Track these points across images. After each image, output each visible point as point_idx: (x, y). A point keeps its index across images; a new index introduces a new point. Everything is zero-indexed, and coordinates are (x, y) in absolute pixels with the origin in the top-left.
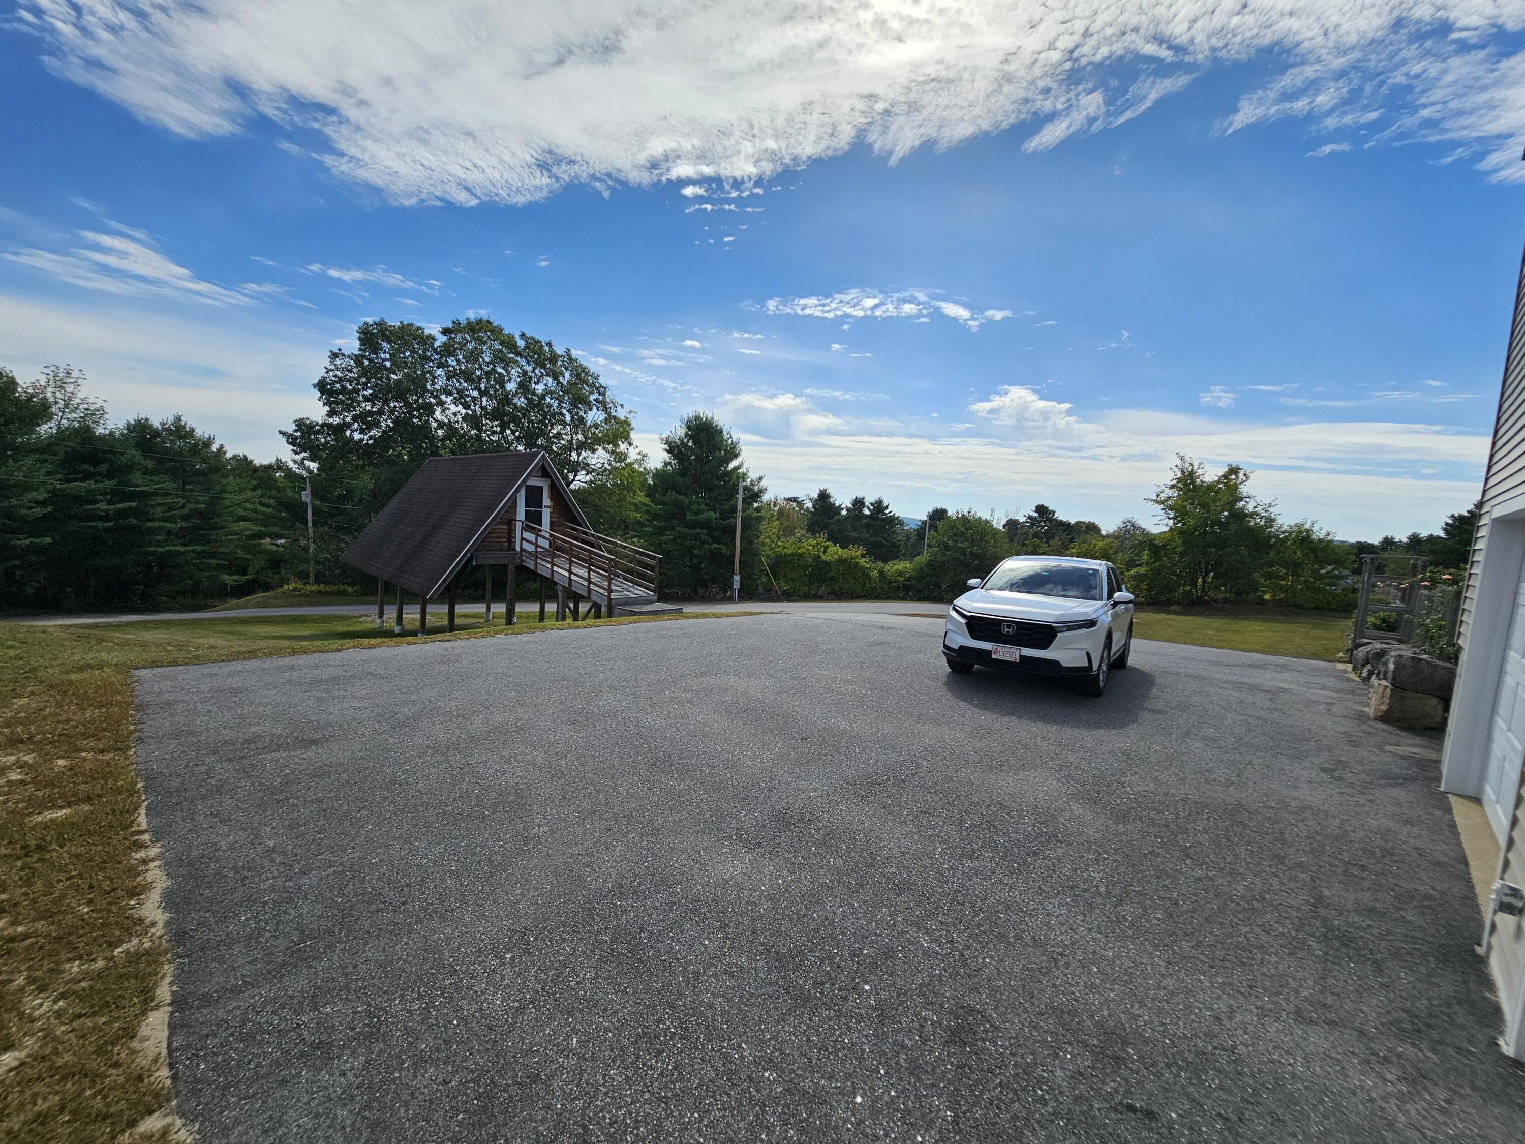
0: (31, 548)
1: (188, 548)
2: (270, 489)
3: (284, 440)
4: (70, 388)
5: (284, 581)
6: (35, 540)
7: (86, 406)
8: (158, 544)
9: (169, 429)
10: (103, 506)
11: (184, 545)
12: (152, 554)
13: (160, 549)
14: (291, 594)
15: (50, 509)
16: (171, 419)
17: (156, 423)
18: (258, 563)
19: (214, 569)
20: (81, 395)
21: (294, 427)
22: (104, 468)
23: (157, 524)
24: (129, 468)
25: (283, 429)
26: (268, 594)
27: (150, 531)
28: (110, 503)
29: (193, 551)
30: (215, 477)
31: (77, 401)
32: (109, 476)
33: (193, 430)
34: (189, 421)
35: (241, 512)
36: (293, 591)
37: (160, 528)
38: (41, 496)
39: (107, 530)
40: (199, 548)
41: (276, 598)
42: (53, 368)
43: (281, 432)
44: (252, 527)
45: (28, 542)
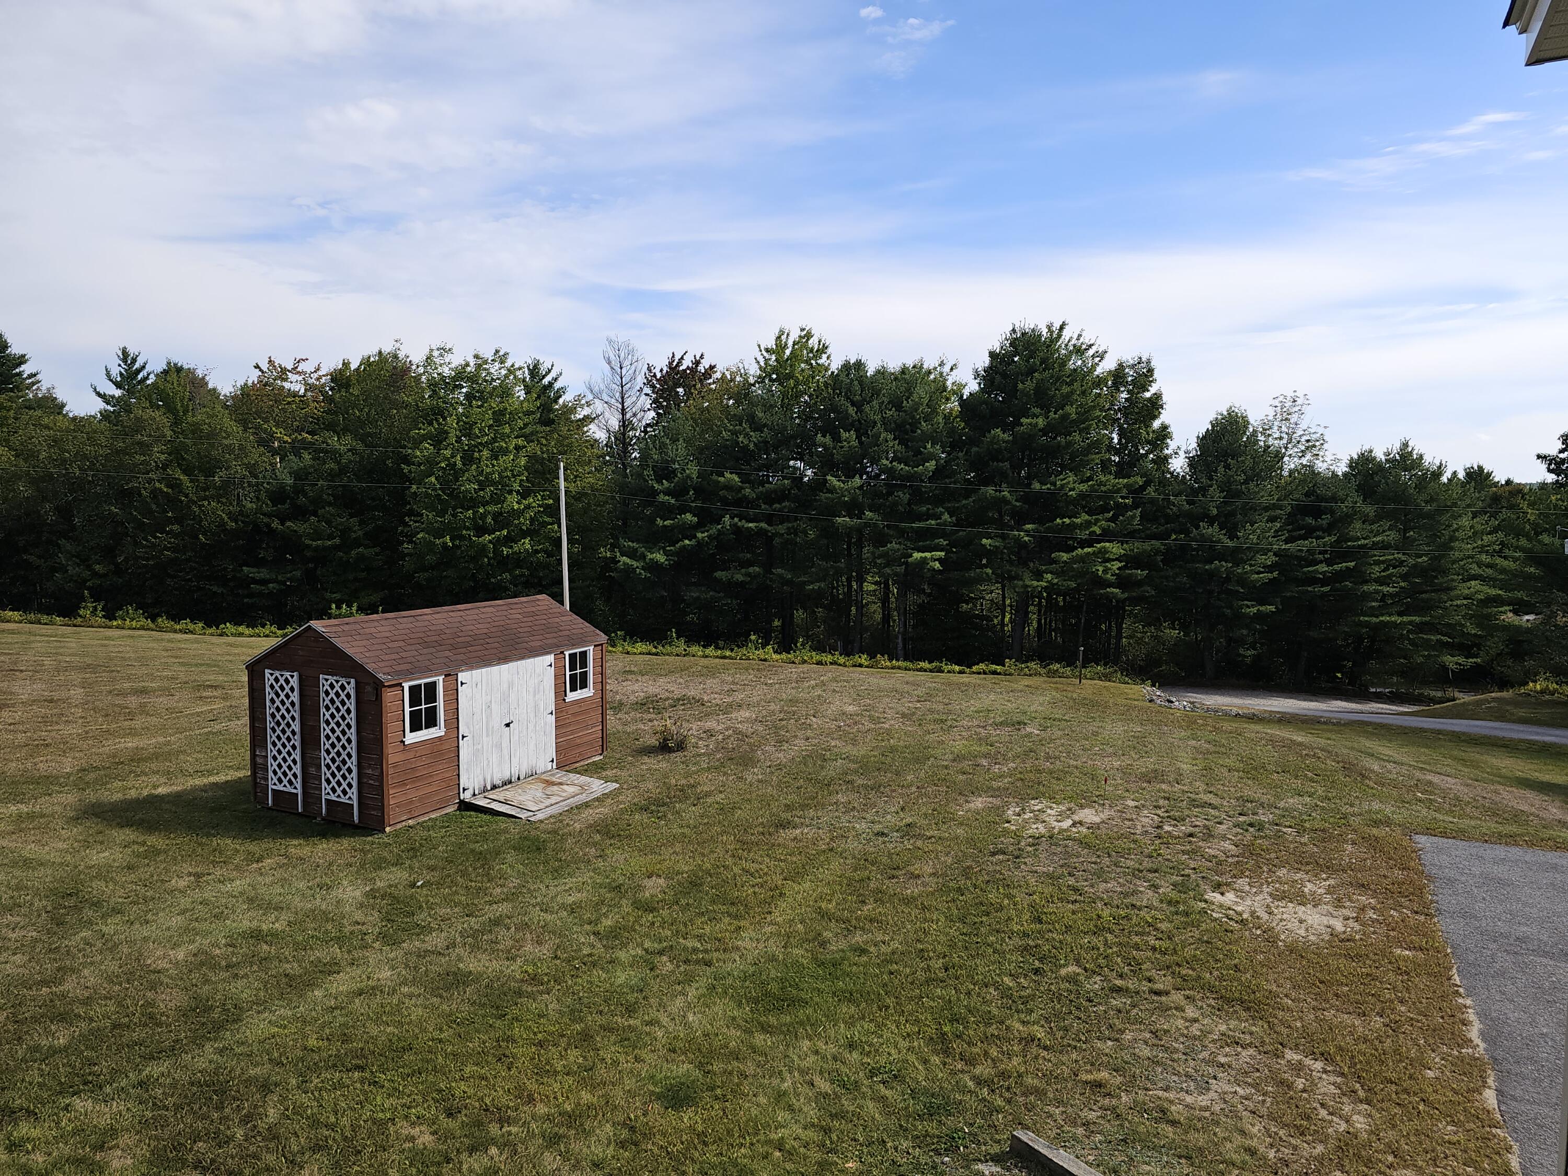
0: (1259, 616)
1: (1405, 619)
2: (1517, 536)
3: (1544, 467)
4: (1294, 418)
5: (1530, 676)
6: (1262, 608)
7: (1308, 438)
8: (1373, 613)
9: (1393, 460)
10: (1323, 568)
11: (1400, 614)
12: (1367, 624)
13: (1374, 620)
14: (1537, 701)
15: (1275, 574)
16: (1397, 446)
17: (1380, 455)
18: (1495, 645)
19: (1433, 648)
20: (1303, 425)
21: (1560, 446)
22: (1325, 520)
23: (1373, 587)
24: (1348, 518)
25: (1544, 452)
26: (1504, 694)
27: (1366, 596)
28: (1329, 563)
29: (1410, 623)
30: (1444, 518)
31: (1300, 432)
32: (1328, 530)
33: (1421, 457)
34: (1418, 446)
35: (1475, 569)
36: (1542, 692)
37: (1377, 592)
38: (1270, 559)
39: (1324, 595)
40: (1417, 619)
41: (1516, 704)
42: (1281, 398)
43: (1539, 457)
44: (1486, 589)
45: (1255, 610)
